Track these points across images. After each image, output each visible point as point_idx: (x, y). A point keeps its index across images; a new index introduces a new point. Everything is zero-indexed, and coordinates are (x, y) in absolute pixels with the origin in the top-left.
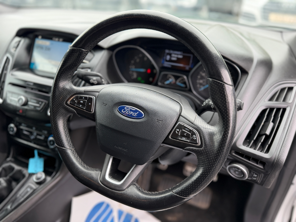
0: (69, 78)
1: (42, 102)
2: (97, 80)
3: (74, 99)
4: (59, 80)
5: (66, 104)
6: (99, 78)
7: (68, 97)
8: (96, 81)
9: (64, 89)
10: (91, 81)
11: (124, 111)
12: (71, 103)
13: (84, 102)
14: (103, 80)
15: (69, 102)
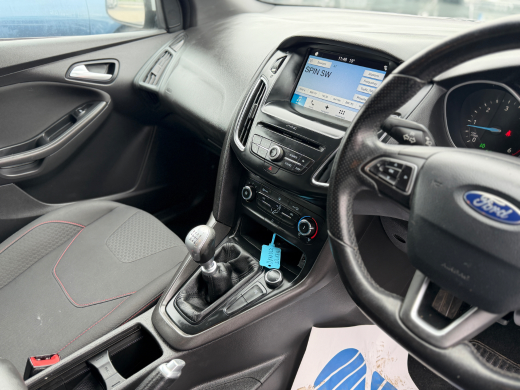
0: (376, 126)
1: (306, 160)
2: (415, 136)
3: (379, 165)
4: (360, 128)
5: (363, 170)
6: (420, 133)
7: (369, 158)
8: (414, 139)
9: (364, 145)
10: (406, 137)
11: (478, 202)
12: (372, 170)
13: (396, 172)
14: (427, 138)
15: (367, 169)
